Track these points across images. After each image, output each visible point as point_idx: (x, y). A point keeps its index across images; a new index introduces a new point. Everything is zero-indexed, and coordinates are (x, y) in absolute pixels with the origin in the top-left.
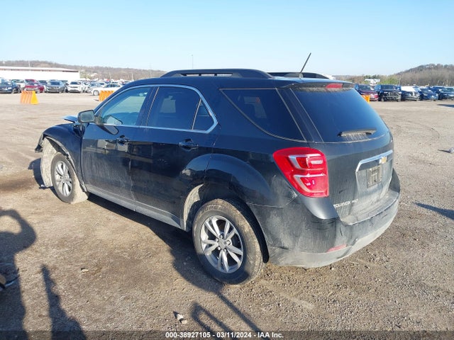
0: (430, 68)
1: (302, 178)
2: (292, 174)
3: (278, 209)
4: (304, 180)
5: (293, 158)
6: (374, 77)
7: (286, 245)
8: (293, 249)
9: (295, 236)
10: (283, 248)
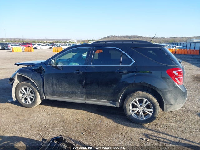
0: (111, 37)
1: (178, 79)
2: (175, 78)
3: (170, 91)
4: (179, 79)
5: (175, 72)
6: (92, 41)
7: (172, 104)
8: (174, 104)
9: (176, 100)
10: (171, 105)
